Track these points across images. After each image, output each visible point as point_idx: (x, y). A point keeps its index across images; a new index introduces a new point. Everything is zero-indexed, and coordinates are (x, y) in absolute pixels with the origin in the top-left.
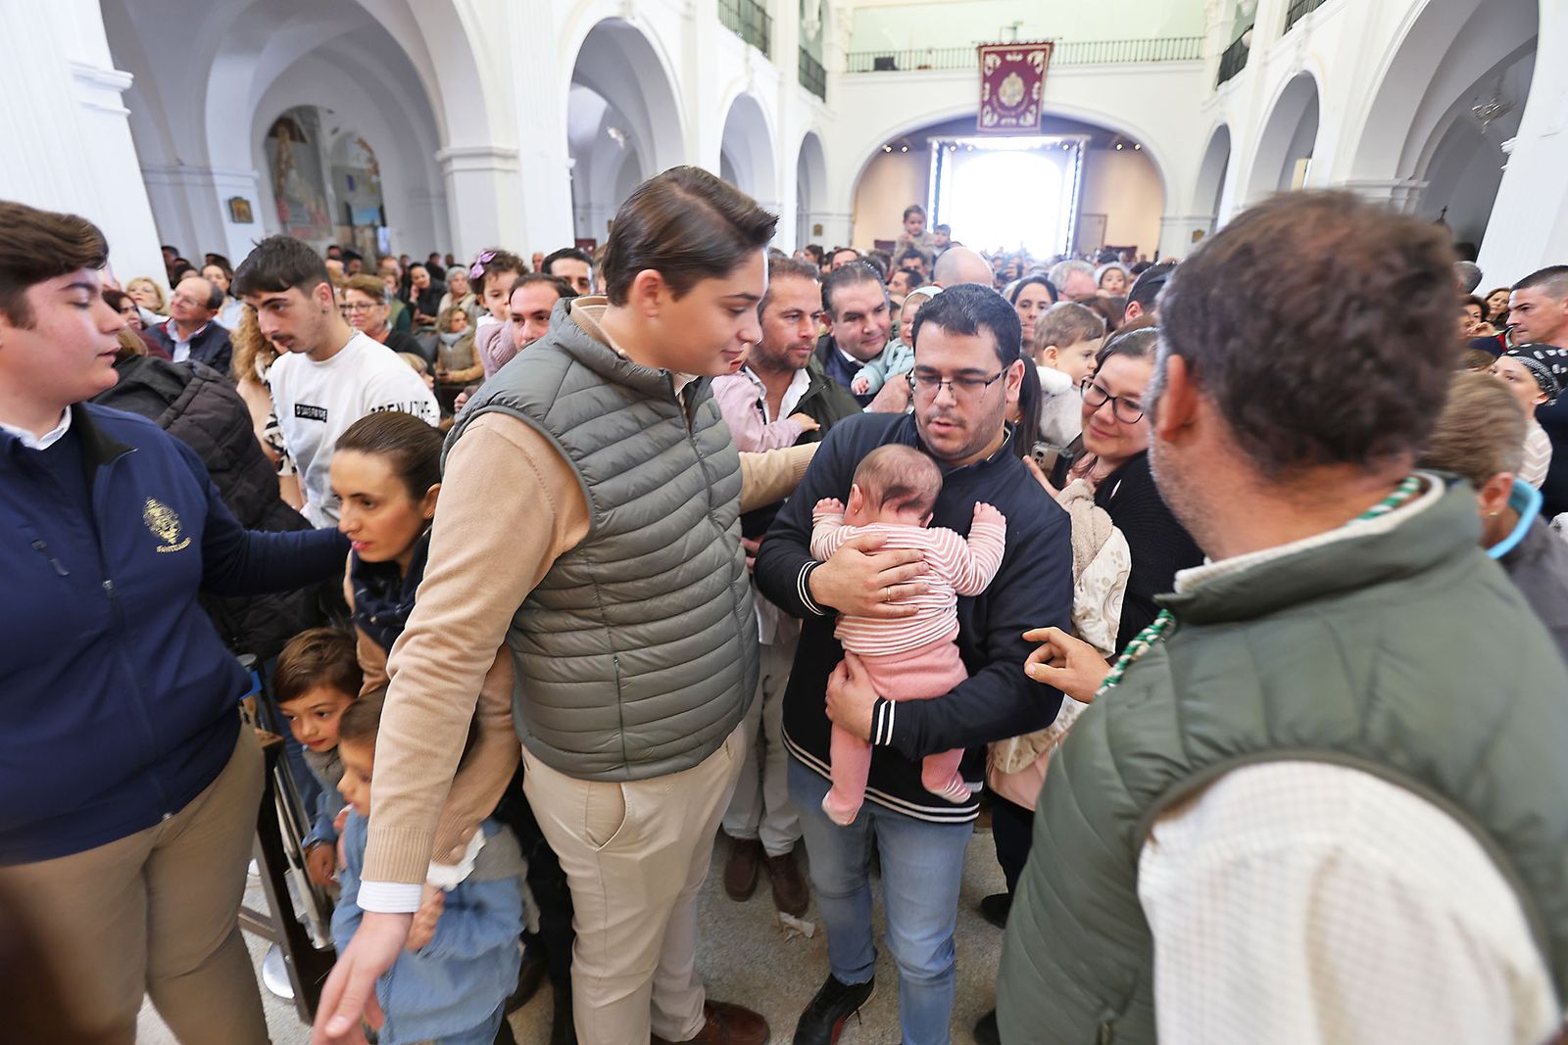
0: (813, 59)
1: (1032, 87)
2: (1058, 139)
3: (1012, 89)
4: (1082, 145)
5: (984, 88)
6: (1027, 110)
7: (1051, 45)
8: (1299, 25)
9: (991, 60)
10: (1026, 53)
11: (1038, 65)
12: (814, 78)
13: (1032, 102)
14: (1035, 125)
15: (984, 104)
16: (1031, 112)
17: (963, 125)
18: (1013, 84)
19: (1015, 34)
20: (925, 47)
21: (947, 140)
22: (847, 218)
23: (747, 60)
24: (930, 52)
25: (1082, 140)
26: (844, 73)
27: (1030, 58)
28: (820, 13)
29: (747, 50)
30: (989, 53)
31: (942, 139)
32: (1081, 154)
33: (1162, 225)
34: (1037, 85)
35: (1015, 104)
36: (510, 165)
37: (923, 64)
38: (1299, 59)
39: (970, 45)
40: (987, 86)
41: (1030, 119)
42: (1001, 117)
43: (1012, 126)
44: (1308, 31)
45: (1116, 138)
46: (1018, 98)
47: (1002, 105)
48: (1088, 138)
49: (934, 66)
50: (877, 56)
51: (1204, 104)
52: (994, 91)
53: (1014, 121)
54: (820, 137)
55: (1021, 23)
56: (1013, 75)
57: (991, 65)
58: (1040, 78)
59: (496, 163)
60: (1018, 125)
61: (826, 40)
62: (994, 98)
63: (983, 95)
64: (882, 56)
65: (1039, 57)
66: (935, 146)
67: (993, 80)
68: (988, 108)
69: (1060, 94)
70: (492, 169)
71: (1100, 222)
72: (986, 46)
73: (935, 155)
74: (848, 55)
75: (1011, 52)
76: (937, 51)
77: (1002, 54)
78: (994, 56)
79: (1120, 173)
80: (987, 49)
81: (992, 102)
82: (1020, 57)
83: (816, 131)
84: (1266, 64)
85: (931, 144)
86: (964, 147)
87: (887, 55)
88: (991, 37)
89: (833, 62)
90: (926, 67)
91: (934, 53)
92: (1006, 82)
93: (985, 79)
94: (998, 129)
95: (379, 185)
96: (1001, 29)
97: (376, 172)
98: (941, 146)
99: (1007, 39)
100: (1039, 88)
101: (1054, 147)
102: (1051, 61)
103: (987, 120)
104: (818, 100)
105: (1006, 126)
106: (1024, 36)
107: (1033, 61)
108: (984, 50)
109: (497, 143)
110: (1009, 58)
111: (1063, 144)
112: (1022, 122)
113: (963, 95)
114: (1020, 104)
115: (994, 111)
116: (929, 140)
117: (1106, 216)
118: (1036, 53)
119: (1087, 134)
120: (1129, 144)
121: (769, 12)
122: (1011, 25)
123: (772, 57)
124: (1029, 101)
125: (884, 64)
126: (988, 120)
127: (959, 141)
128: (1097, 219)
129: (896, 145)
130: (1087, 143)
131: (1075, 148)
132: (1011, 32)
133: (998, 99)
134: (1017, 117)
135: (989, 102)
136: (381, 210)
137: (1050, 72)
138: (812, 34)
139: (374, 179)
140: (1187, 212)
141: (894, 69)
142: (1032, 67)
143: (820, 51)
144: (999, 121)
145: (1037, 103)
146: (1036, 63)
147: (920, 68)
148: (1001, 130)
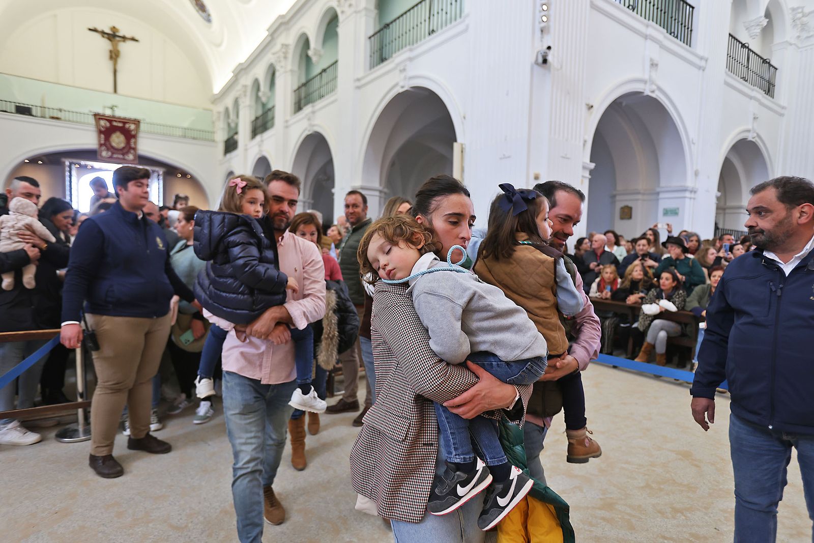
1: (130, 141)
3: (118, 140)
4: (161, 173)
5: (100, 137)
6: (128, 152)
7: (139, 122)
8: (258, 138)
9: (102, 123)
10: (124, 123)
11: (132, 131)
13: (131, 148)
14: (135, 160)
15: (101, 145)
16: (131, 153)
17: (86, 154)
18: (118, 137)
19: (113, 112)
20: (56, 107)
21: (74, 161)
24: (61, 111)
25: (160, 170)
27: (127, 126)
30: (102, 119)
31: (71, 160)
32: (161, 178)
34: (133, 140)
35: (121, 148)
37: (55, 116)
38: (261, 151)
39: (90, 114)
40: (102, 136)
41: (131, 157)
42: (113, 153)
45: (178, 171)
46: (123, 145)
47: (113, 147)
48: (164, 169)
49: (64, 119)
50: (17, 105)
51: (220, 161)
52: (107, 138)
53: (121, 156)
55: (115, 106)
56: (118, 134)
57: (103, 125)
58: (134, 137)
60: (124, 159)
62: (107, 143)
63: (100, 140)
64: (21, 105)
65: (132, 127)
66: (67, 163)
67: (106, 133)
68: (104, 147)
69: (147, 147)
72: (98, 115)
73: (67, 169)
75: (116, 121)
76: (65, 111)
77: (110, 121)
78: (105, 121)
82: (121, 125)
84: (247, 150)
85: (64, 163)
86: (86, 166)
87: (26, 107)
88: (100, 111)
90: (57, 118)
91: (63, 112)
92: (114, 136)
93: (100, 132)
94: (111, 160)
96: (104, 107)
98: (71, 164)
99: (108, 112)
100: (135, 142)
102: (140, 130)
105: (117, 158)
106: (120, 114)
107: (129, 128)
108: (98, 117)
110: (115, 124)
112: (126, 157)
113: (89, 139)
114: (124, 148)
115: (108, 149)
116: (63, 160)
118: (130, 124)
119: (163, 167)
120: (184, 174)
122: (109, 106)
124: (129, 148)
125: (23, 110)
126: (104, 154)
127: (83, 163)
129: (33, 160)
130: (164, 172)
132: (110, 110)
133: (110, 144)
134: (123, 154)
135: (104, 144)
137: (140, 135)
141: (31, 115)
142: (129, 131)
144: (111, 155)
145: (134, 149)
146: (131, 129)
147: (52, 118)
148: (113, 160)
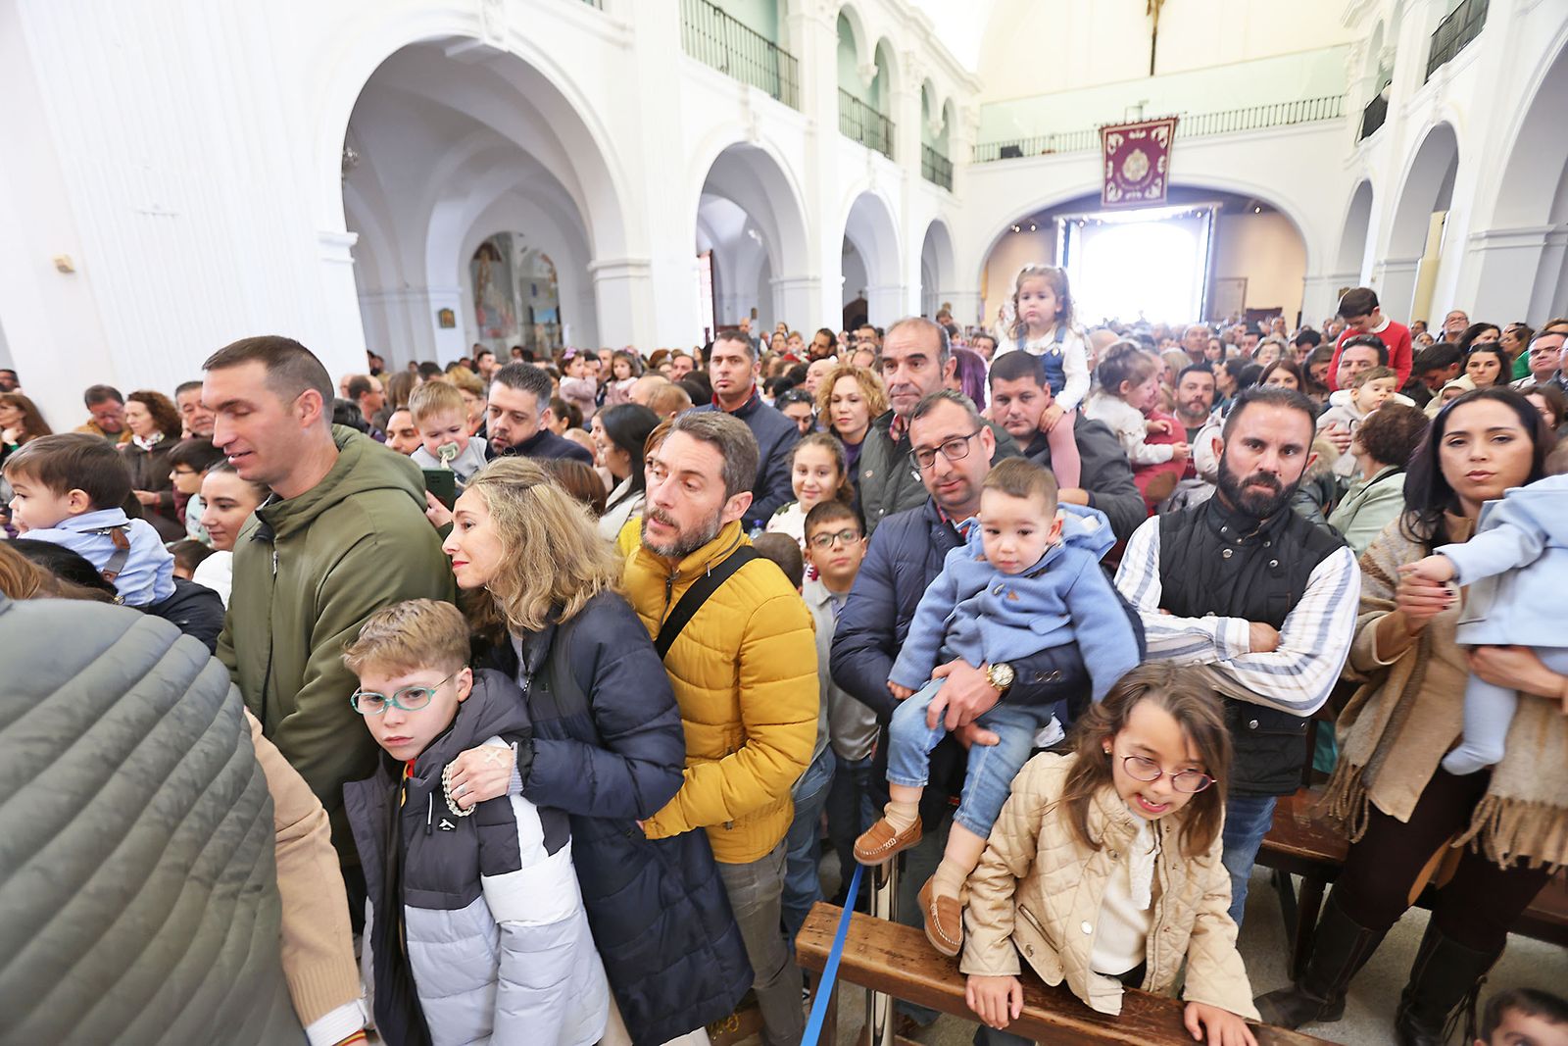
0: (939, 156)
1: (1157, 161)
2: (1189, 208)
3: (1136, 165)
4: (1214, 212)
5: (1107, 166)
6: (1152, 182)
7: (1176, 120)
8: (1437, 75)
9: (1112, 140)
10: (1149, 130)
11: (1163, 140)
12: (939, 172)
13: (1157, 175)
14: (1162, 196)
15: (1107, 181)
16: (1156, 185)
17: (1089, 202)
18: (1137, 160)
19: (1141, 113)
20: (1047, 133)
21: (1074, 216)
22: (975, 296)
23: (869, 163)
24: (1053, 137)
25: (1214, 206)
26: (970, 163)
27: (1153, 134)
28: (945, 112)
29: (869, 154)
30: (1112, 133)
31: (1068, 217)
32: (1213, 221)
33: (1305, 285)
34: (1162, 159)
35: (1139, 179)
36: (644, 272)
37: (1047, 149)
38: (1439, 110)
39: (1092, 128)
40: (1111, 164)
41: (1156, 192)
42: (1125, 192)
43: (1137, 199)
44: (1446, 81)
45: (1251, 203)
46: (1143, 173)
47: (1126, 181)
48: (1220, 204)
49: (1057, 149)
50: (1001, 146)
51: (1347, 160)
52: (1118, 168)
53: (1139, 195)
54: (946, 223)
55: (1147, 102)
56: (1137, 152)
57: (1114, 144)
58: (1165, 152)
59: (631, 271)
60: (1143, 198)
61: (952, 135)
62: (1118, 175)
63: (1107, 173)
64: (1006, 145)
65: (1163, 132)
66: (1062, 223)
67: (1116, 159)
68: (1112, 185)
69: (1185, 165)
70: (628, 277)
71: (1239, 285)
72: (1108, 127)
73: (1061, 233)
74: (973, 148)
75: (1134, 131)
76: (1060, 135)
77: (1125, 134)
78: (1116, 136)
79: (1258, 235)
80: (1109, 130)
81: (1116, 175)
82: (1143, 135)
83: (941, 218)
84: (1405, 117)
85: (1057, 223)
86: (1093, 222)
87: (1011, 145)
88: (1116, 117)
89: (959, 155)
90: (1049, 152)
91: (1057, 139)
92: (1129, 159)
93: (1108, 157)
94: (1123, 203)
95: (556, 290)
96: (1126, 110)
97: (555, 280)
98: (1068, 223)
99: (1133, 117)
100: (1165, 161)
101: (1186, 215)
102: (1176, 135)
103: (1111, 196)
104: (943, 191)
105: (1131, 200)
106: (1149, 113)
107: (1157, 135)
108: (1105, 131)
109: (632, 255)
110: (1132, 136)
111: (1194, 213)
112: (1147, 194)
113: (1087, 173)
114: (1144, 179)
115: (1118, 186)
116: (1055, 218)
117: (1246, 280)
118: (1159, 129)
119: (1218, 200)
120: (1267, 208)
121: (893, 119)
122: (1137, 104)
123: (896, 158)
124: (1154, 174)
125: (1010, 152)
126: (1113, 195)
127: (1085, 217)
128: (1236, 283)
129: (1024, 225)
130: (1218, 210)
131: (1208, 215)
132: (1137, 110)
133: (1122, 175)
134: (1143, 191)
135: (1114, 178)
136: (558, 310)
137: (1175, 145)
138: (937, 133)
139: (553, 286)
140: (1331, 269)
141: (1019, 155)
142: (1157, 142)
143: (947, 147)
144: (1123, 196)
145: (1162, 176)
146: (1160, 138)
147: (1043, 153)
148: (1126, 204)
